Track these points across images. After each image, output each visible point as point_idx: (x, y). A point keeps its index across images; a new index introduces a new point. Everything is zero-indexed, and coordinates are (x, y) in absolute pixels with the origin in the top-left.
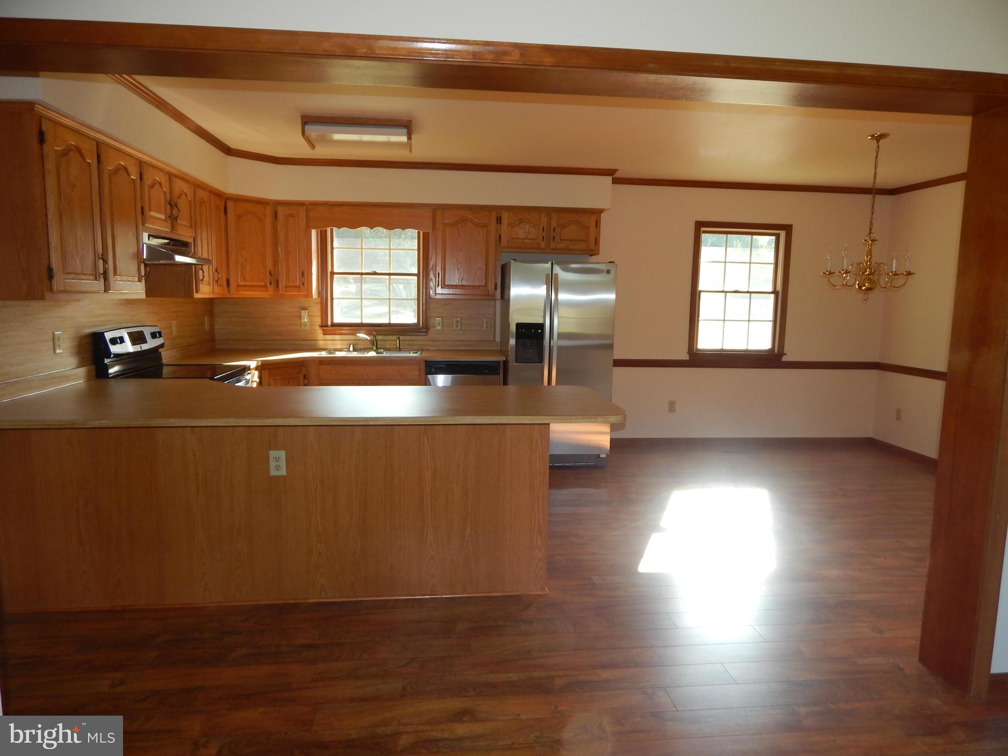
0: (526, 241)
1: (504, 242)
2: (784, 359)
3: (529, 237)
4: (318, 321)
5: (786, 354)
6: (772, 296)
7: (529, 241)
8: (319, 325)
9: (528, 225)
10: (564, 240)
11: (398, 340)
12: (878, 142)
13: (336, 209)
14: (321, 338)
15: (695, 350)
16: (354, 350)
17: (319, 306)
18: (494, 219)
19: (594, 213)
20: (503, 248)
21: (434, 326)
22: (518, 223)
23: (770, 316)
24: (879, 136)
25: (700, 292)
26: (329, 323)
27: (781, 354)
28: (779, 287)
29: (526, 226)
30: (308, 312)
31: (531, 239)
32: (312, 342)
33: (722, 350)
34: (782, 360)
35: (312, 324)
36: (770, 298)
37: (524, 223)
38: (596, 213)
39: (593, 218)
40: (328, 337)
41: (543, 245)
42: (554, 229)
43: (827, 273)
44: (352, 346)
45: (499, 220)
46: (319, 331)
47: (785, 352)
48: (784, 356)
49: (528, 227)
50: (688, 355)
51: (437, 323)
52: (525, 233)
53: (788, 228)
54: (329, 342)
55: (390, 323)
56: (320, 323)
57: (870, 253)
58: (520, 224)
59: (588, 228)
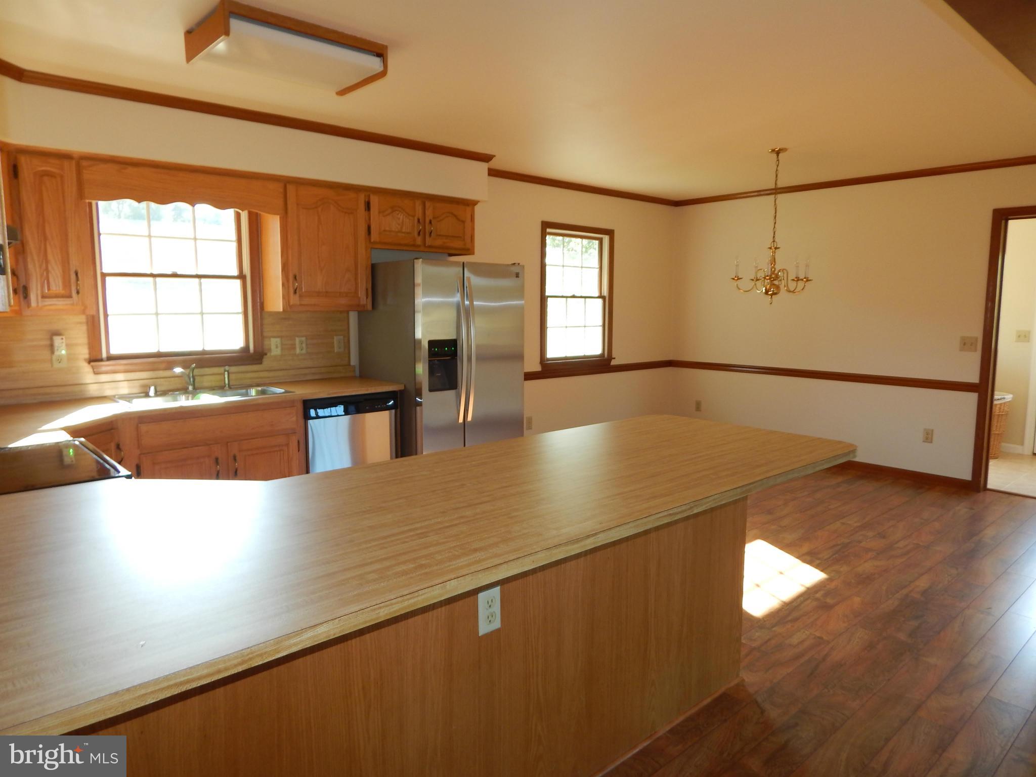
0: (399, 234)
1: (375, 237)
2: (613, 363)
3: (404, 231)
4: (84, 352)
5: (614, 358)
7: (403, 235)
8: (85, 360)
9: (402, 215)
10: (440, 235)
11: (226, 373)
12: (778, 156)
13: (130, 170)
14: (90, 380)
15: (545, 360)
16: (157, 394)
17: (84, 328)
18: (362, 206)
19: (468, 205)
20: (375, 243)
21: (270, 350)
22: (390, 211)
24: (780, 150)
25: (547, 297)
26: (104, 355)
27: (610, 358)
28: (605, 292)
29: (399, 216)
30: (66, 338)
31: (404, 233)
32: (76, 389)
34: (611, 364)
35: (71, 358)
37: (397, 212)
38: (470, 204)
39: (469, 209)
40: (104, 378)
41: (419, 241)
42: (430, 222)
43: (736, 278)
44: (152, 389)
45: (368, 206)
46: (86, 369)
47: (613, 357)
48: (613, 360)
49: (401, 217)
50: (541, 365)
51: (275, 346)
52: (399, 224)
53: (610, 233)
54: (107, 386)
55: (204, 350)
56: (87, 356)
57: (773, 261)
58: (392, 212)
59: (463, 222)
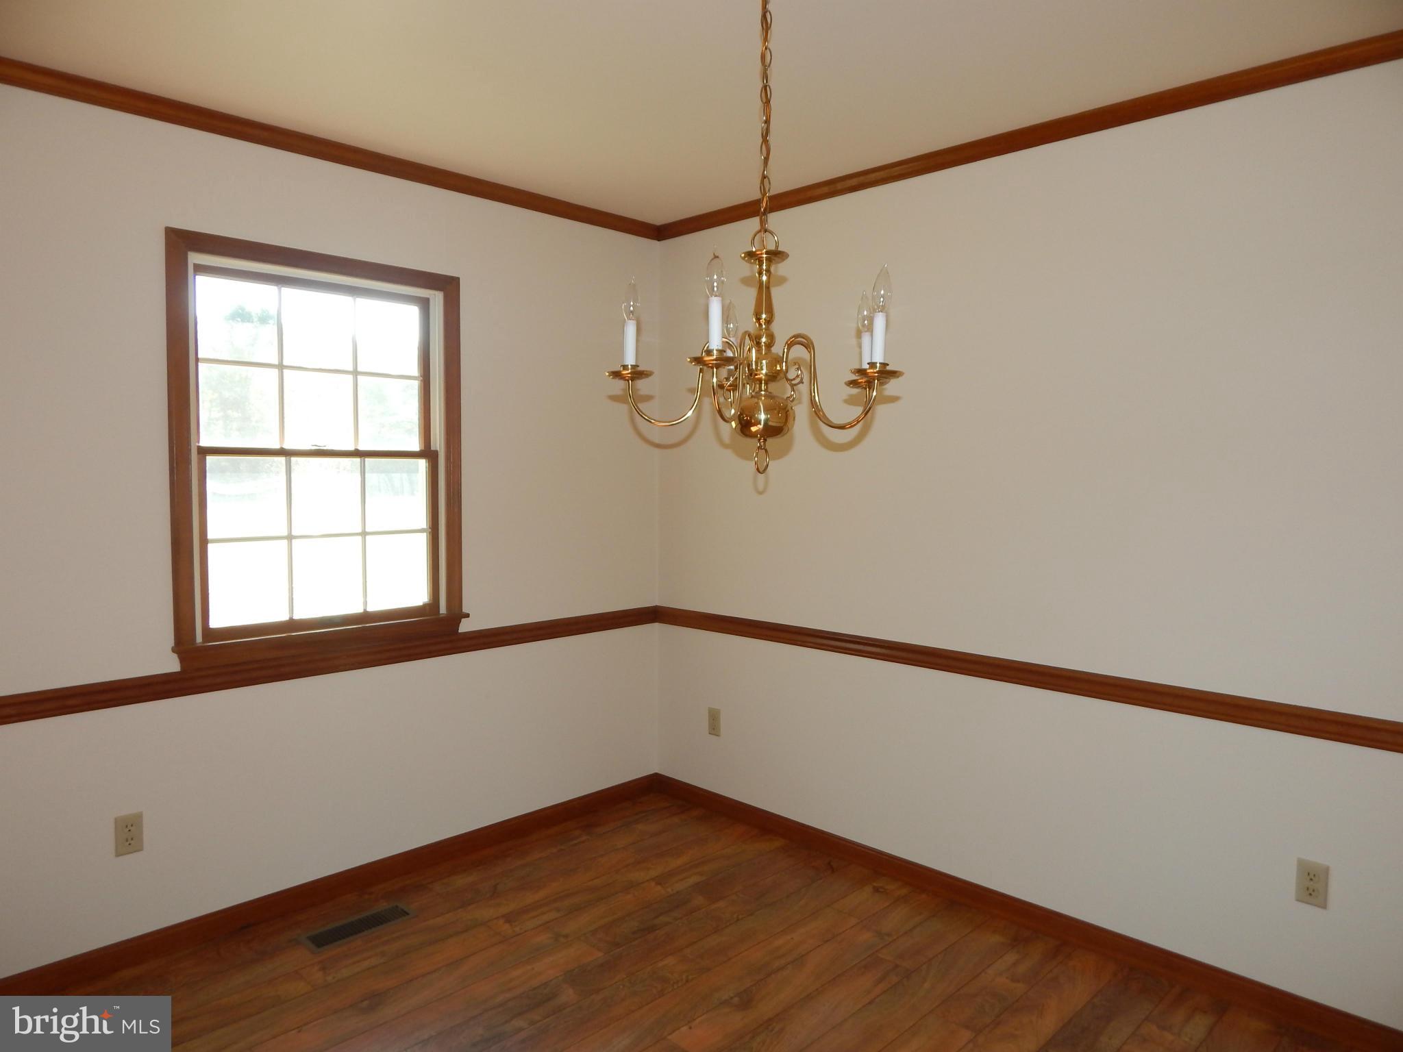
2: (465, 627)
5: (467, 616)
6: (422, 464)
15: (199, 639)
23: (419, 516)
25: (205, 452)
27: (457, 615)
28: (438, 441)
33: (292, 625)
34: (460, 631)
36: (417, 471)
48: (463, 620)
50: (175, 656)
53: (449, 286)
